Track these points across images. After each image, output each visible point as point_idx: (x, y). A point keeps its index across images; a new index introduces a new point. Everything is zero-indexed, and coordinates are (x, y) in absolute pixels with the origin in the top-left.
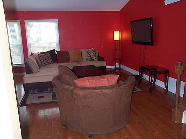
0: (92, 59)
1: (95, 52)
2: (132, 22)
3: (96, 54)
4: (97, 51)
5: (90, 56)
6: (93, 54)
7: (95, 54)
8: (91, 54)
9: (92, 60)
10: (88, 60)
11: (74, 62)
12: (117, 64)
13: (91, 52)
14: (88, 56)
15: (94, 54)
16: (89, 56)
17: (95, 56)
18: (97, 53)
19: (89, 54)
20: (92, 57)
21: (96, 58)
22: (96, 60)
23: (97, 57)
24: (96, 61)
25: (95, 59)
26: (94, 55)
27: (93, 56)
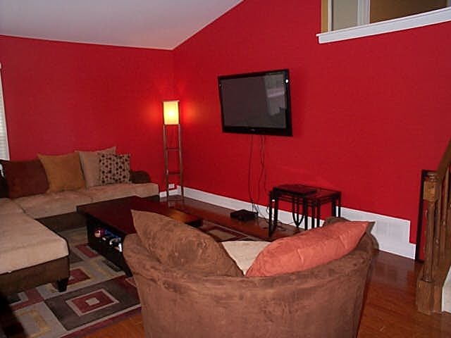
0: (116, 177)
1: (121, 158)
2: (221, 78)
3: (126, 163)
4: (126, 156)
5: (110, 172)
6: (117, 163)
7: (123, 163)
8: (111, 164)
9: (117, 181)
10: (103, 182)
11: (63, 191)
12: (172, 186)
13: (110, 159)
14: (103, 172)
15: (120, 164)
16: (106, 170)
17: (124, 170)
18: (126, 160)
19: (107, 166)
20: (116, 172)
21: (127, 173)
22: (126, 180)
23: (129, 173)
24: (127, 183)
25: (124, 177)
26: (121, 167)
27: (117, 169)
